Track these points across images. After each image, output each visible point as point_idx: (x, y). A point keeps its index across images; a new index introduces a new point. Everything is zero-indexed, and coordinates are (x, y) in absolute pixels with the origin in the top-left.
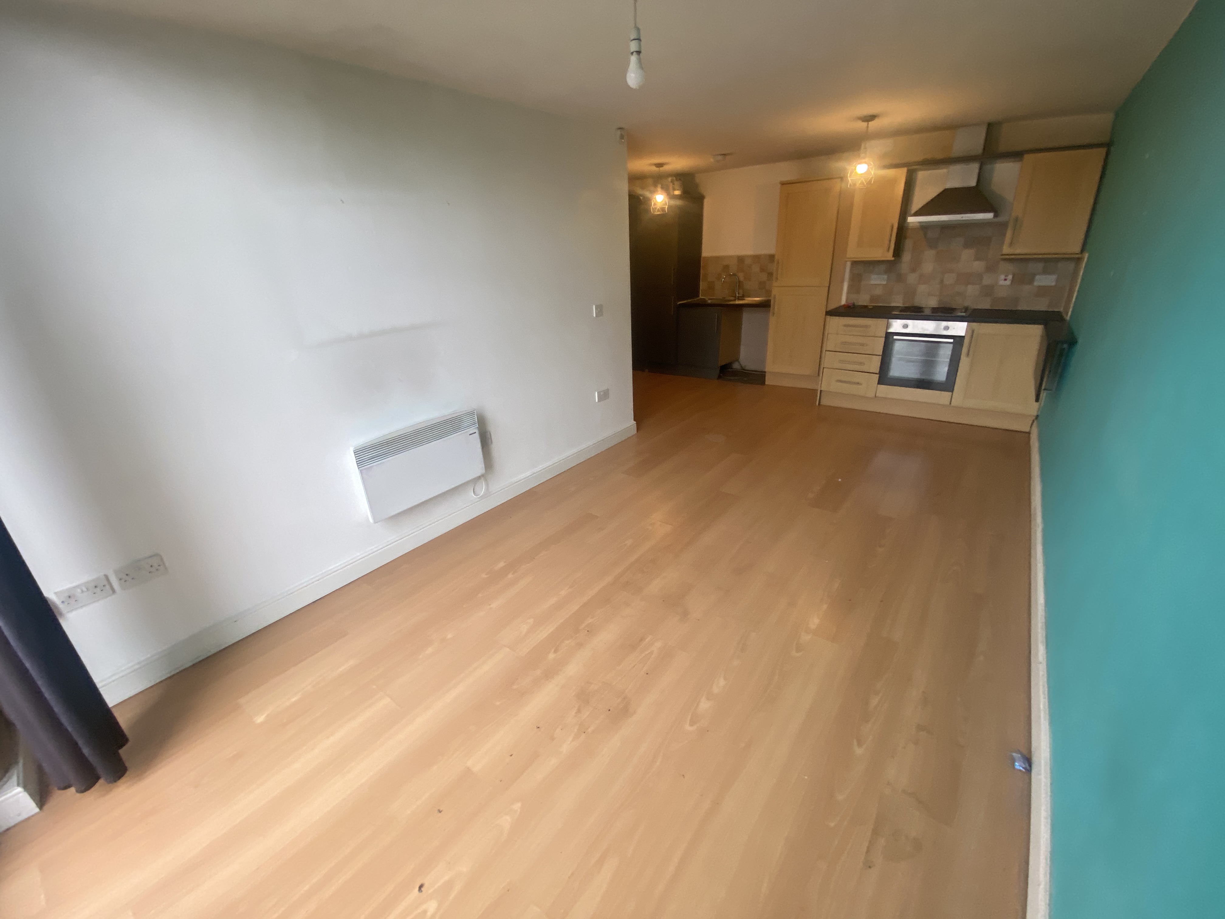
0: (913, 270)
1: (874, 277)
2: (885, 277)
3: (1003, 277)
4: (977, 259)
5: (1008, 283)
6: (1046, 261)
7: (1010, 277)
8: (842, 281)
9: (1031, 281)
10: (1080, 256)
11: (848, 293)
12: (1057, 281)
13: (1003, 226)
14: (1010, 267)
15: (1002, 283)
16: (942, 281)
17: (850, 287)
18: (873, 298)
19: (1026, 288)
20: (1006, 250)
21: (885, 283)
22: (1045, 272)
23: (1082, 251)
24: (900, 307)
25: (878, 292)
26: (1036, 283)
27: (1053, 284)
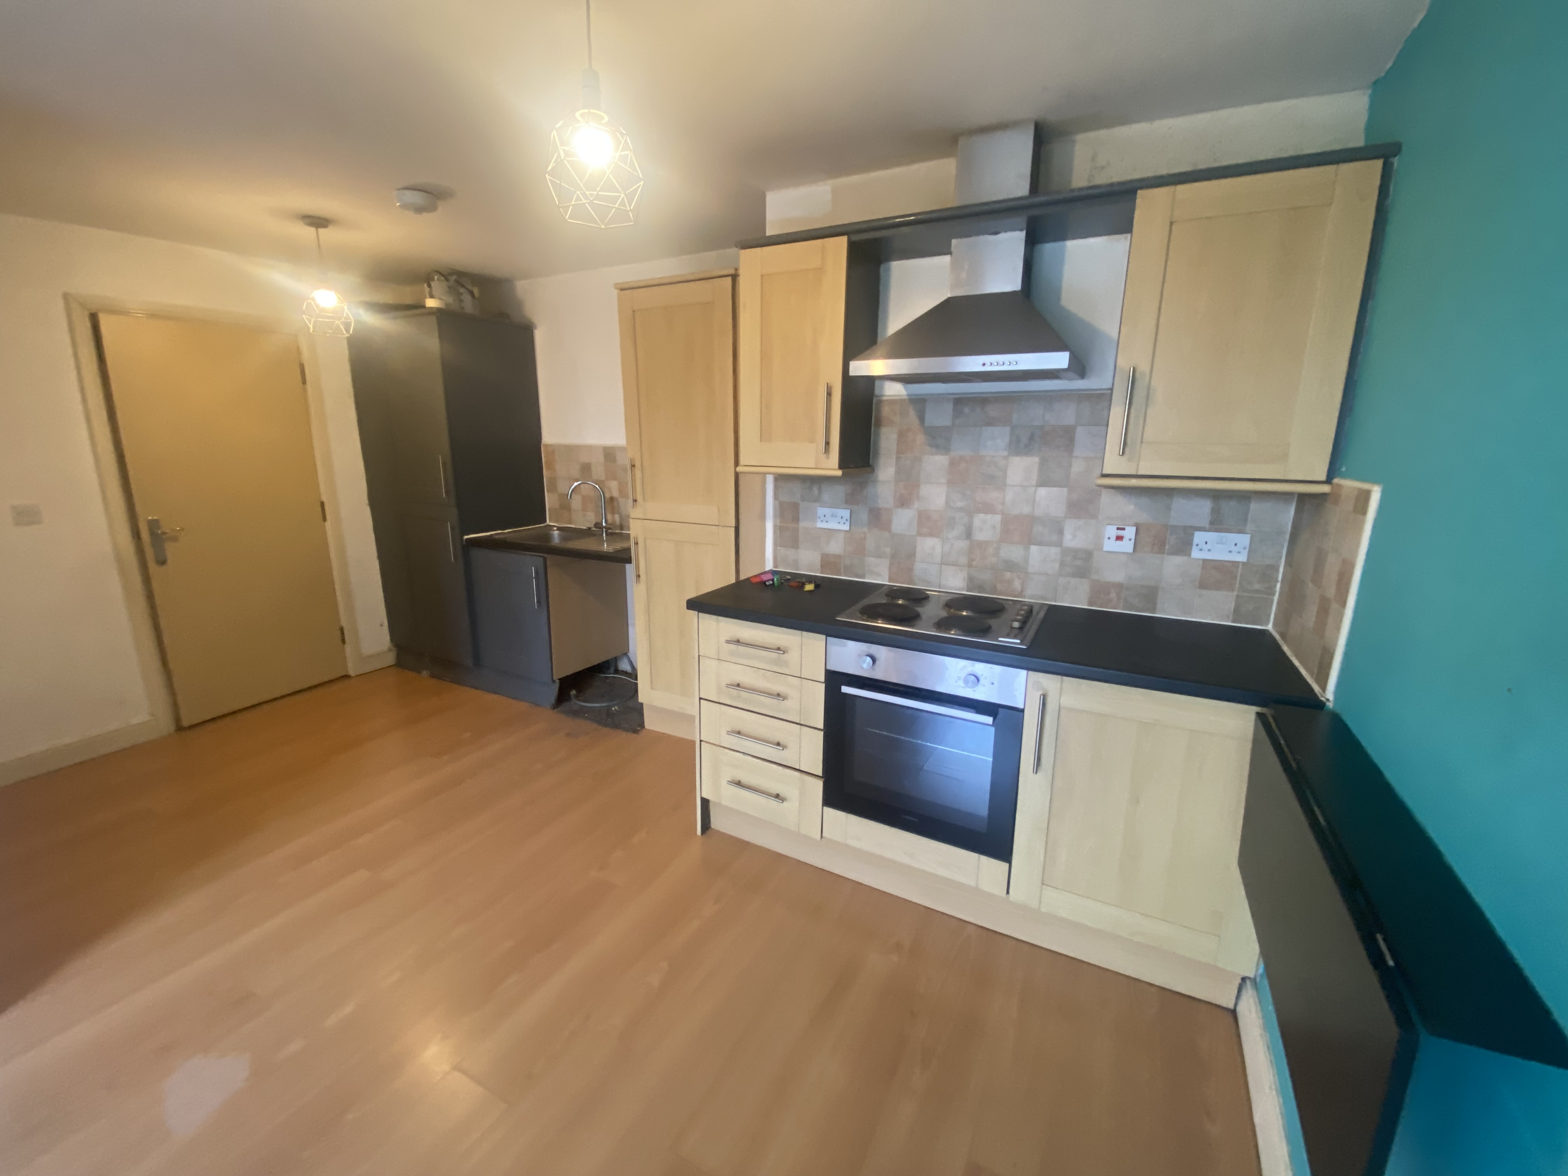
0: (903, 502)
1: (821, 511)
2: (846, 513)
3: (1111, 531)
4: (1043, 482)
5: (1127, 546)
6: (1216, 496)
7: (1130, 532)
8: (763, 517)
9: (1184, 547)
10: (1326, 489)
11: (776, 544)
12: (1251, 551)
13: (1104, 398)
14: (1126, 506)
15: (1110, 545)
16: (968, 533)
17: (779, 530)
18: (827, 561)
19: (1172, 565)
20: (1113, 463)
21: (846, 527)
22: (1217, 524)
23: (1332, 473)
24: (884, 585)
25: (835, 547)
26: (1196, 554)
27: (1242, 558)
